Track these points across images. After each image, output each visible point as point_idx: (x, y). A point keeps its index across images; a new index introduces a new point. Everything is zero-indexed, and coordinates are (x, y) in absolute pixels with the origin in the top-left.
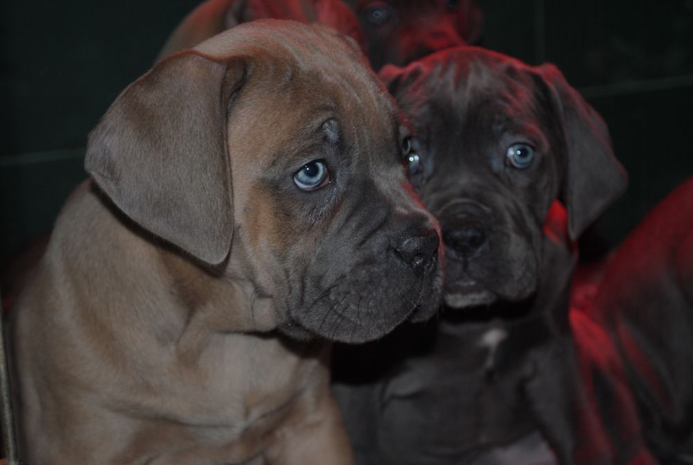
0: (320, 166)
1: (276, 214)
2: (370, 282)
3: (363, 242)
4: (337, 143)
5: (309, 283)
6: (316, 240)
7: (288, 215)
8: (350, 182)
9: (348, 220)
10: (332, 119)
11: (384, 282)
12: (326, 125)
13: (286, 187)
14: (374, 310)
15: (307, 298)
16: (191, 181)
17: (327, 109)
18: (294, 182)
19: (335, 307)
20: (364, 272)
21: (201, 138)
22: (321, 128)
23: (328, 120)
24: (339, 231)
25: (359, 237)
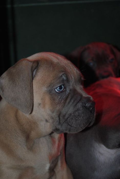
0: (63, 86)
1: (51, 99)
2: (79, 115)
3: (76, 105)
4: (66, 80)
5: (61, 118)
6: (62, 106)
7: (54, 100)
8: (70, 90)
9: (71, 100)
10: (64, 74)
11: (82, 115)
12: (63, 75)
13: (53, 92)
14: (80, 123)
15: (61, 122)
16: (22, 92)
17: (63, 71)
18: (55, 91)
19: (69, 124)
20: (77, 113)
21: (25, 81)
22: (61, 76)
23: (63, 74)
24: (69, 103)
25: (75, 104)
